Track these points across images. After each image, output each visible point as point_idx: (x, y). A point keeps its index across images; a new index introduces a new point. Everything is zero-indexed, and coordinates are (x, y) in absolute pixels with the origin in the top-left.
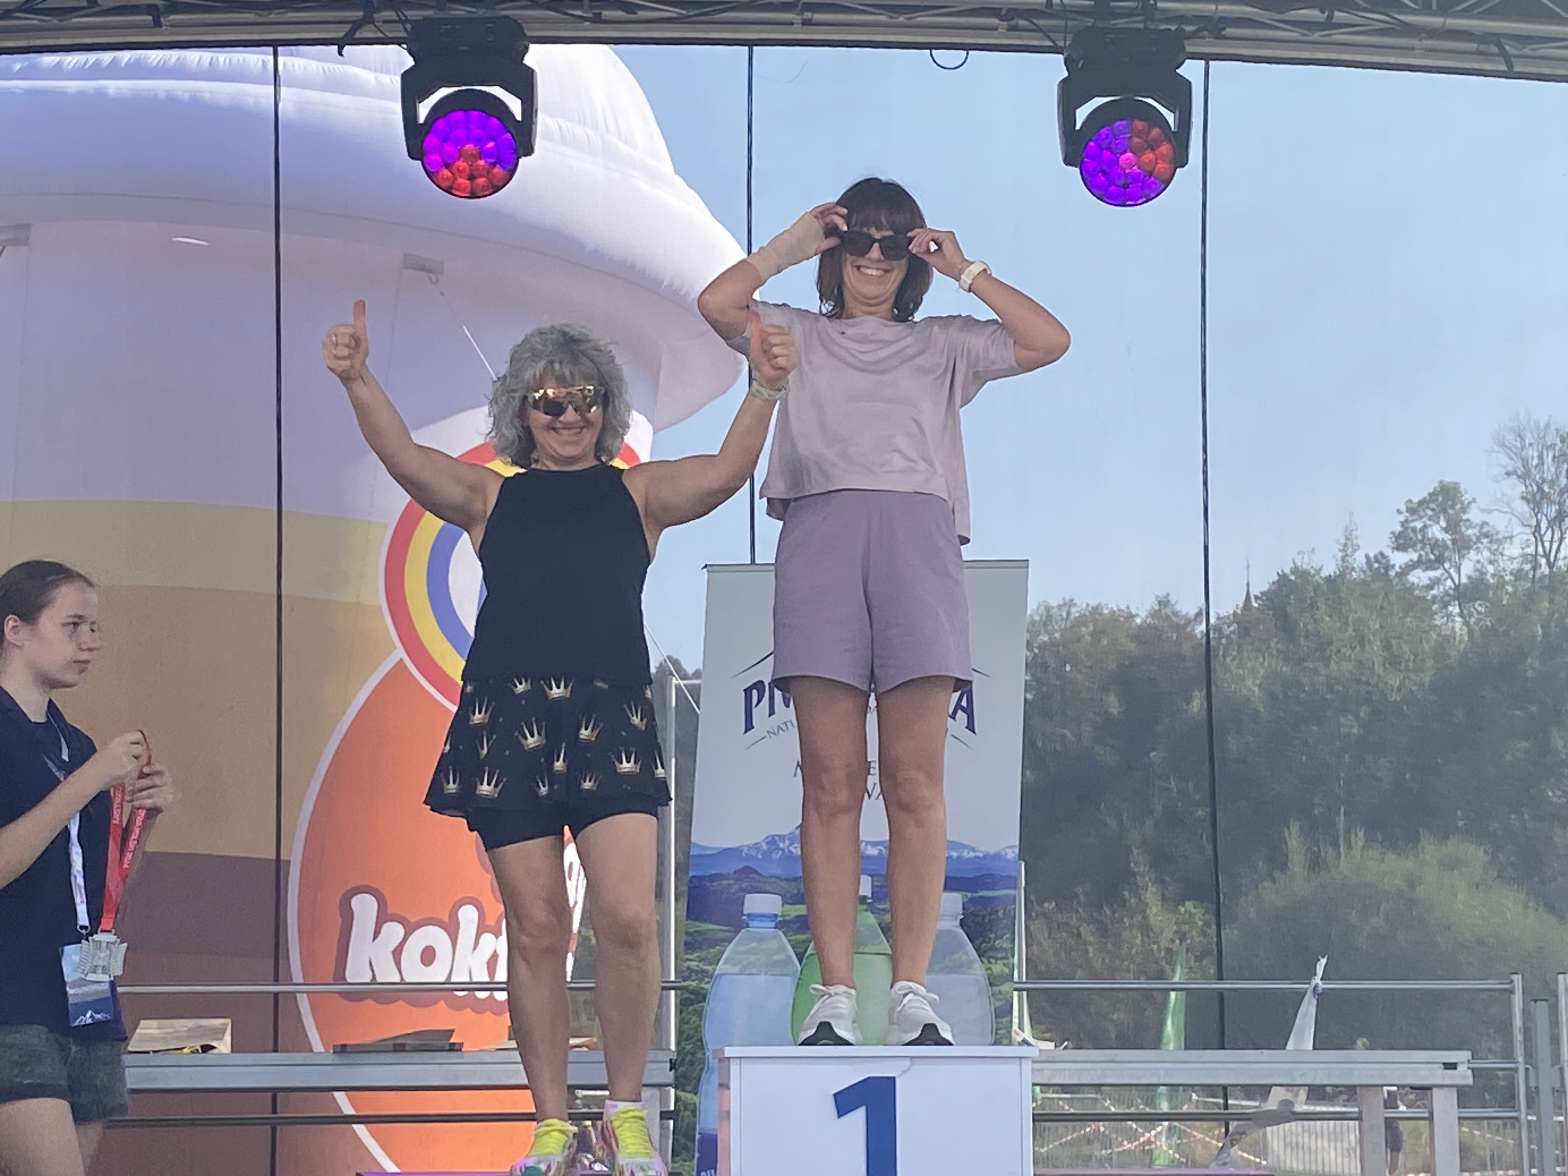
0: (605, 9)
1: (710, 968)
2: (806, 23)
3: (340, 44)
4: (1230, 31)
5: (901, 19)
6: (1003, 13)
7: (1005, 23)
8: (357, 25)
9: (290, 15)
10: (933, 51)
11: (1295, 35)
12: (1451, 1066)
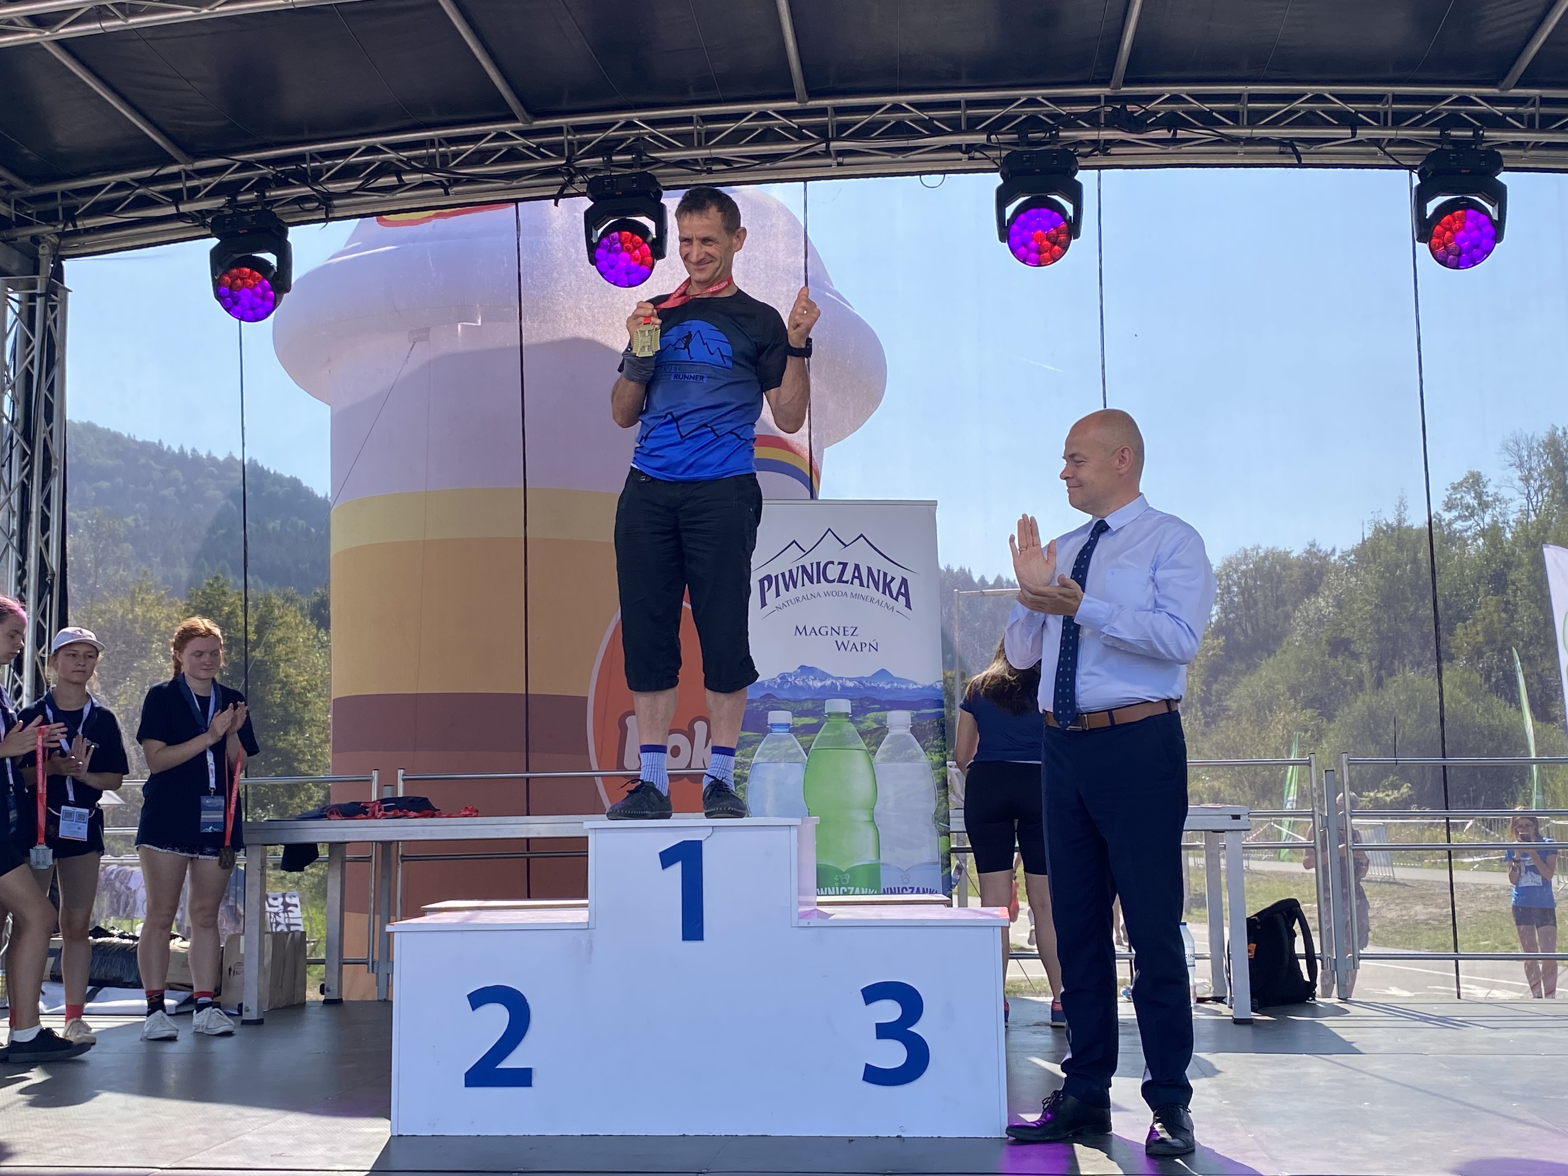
0: (713, 164)
1: (748, 760)
2: (840, 164)
3: (556, 198)
4: (1114, 150)
5: (900, 158)
6: (964, 148)
7: (966, 156)
8: (564, 186)
9: (524, 182)
10: (923, 177)
11: (1156, 150)
12: (1236, 817)
